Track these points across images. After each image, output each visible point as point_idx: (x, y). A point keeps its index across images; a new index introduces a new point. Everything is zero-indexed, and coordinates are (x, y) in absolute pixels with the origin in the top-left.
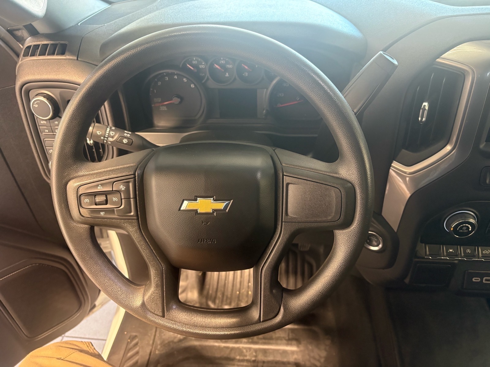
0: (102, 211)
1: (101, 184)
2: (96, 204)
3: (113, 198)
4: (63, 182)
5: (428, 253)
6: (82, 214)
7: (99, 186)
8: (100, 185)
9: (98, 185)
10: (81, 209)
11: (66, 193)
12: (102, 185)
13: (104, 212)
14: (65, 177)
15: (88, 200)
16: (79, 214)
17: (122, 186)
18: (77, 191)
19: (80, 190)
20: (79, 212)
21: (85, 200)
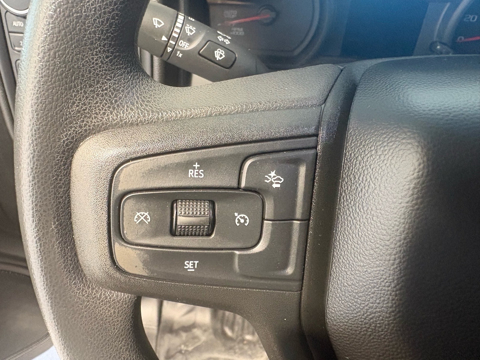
0: (191, 257)
1: (200, 162)
2: (173, 233)
3: (236, 214)
4: (60, 139)
6: (121, 263)
7: (194, 168)
8: (196, 166)
9: (189, 165)
10: (118, 248)
11: (69, 183)
12: (204, 163)
13: (196, 262)
14: (71, 123)
15: (147, 214)
16: (109, 262)
17: (273, 174)
18: (111, 181)
19: (122, 176)
20: (108, 254)
21: (138, 214)
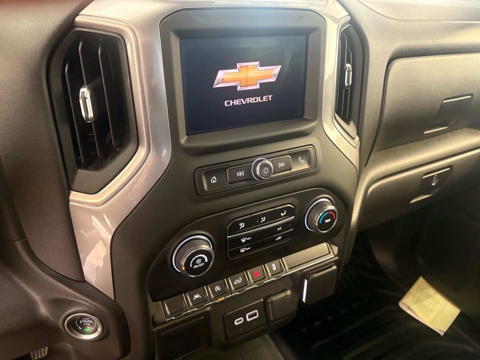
5: (168, 313)
